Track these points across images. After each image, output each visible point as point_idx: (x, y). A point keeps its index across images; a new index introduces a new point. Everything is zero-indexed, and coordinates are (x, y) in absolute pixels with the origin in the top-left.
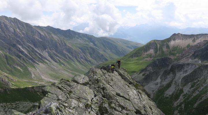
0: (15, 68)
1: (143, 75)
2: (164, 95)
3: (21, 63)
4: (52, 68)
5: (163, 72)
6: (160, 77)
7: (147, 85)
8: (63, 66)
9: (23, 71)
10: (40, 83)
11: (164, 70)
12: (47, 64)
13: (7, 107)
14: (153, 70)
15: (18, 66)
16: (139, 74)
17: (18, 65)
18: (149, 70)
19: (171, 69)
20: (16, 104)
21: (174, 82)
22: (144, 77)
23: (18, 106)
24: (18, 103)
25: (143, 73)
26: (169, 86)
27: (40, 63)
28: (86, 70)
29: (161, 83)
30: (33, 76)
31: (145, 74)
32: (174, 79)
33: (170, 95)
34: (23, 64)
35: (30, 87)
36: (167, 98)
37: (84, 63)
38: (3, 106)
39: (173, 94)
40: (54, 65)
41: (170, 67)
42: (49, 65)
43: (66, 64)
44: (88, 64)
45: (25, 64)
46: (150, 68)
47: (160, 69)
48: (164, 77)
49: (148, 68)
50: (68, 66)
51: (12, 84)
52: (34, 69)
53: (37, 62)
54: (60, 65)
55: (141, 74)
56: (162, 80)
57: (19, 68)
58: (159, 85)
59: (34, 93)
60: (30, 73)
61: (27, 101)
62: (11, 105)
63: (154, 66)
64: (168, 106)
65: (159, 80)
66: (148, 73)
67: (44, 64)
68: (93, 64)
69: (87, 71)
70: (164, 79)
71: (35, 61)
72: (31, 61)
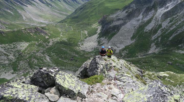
0: (5, 11)
1: (126, 12)
2: (144, 31)
3: (10, 6)
4: (40, 9)
5: (145, 9)
6: (142, 13)
7: (130, 21)
8: (50, 7)
9: (14, 14)
10: (32, 24)
11: (147, 7)
12: (35, 5)
13: (6, 47)
14: (136, 7)
15: (7, 10)
16: (123, 11)
17: (7, 8)
18: (132, 7)
19: (153, 5)
20: (14, 45)
21: (154, 18)
22: (127, 14)
23: (16, 46)
24: (15, 44)
25: (127, 10)
26: (149, 21)
27: (28, 5)
28: (73, 9)
29: (142, 19)
30: (24, 18)
31: (128, 11)
32: (155, 15)
33: (149, 30)
34: (11, 7)
35: (23, 28)
36: (146, 32)
37: (70, 3)
38: (3, 47)
39: (152, 29)
40: (42, 7)
41: (153, 3)
42: (37, 7)
43: (53, 4)
44: (74, 3)
45: (14, 7)
46: (134, 5)
47: (142, 6)
48: (146, 13)
49: (131, 5)
50: (56, 7)
51: (5, 27)
52: (24, 11)
53: (25, 5)
54: (47, 6)
55: (125, 12)
56: (143, 16)
57: (9, 11)
58: (140, 21)
59: (27, 34)
60: (21, 15)
61: (23, 42)
62: (10, 45)
63: (137, 3)
64: (147, 40)
65: (141, 17)
66: (131, 10)
67: (32, 6)
68: (79, 3)
69: (74, 11)
70: (146, 16)
71: (23, 4)
72: (18, 4)
